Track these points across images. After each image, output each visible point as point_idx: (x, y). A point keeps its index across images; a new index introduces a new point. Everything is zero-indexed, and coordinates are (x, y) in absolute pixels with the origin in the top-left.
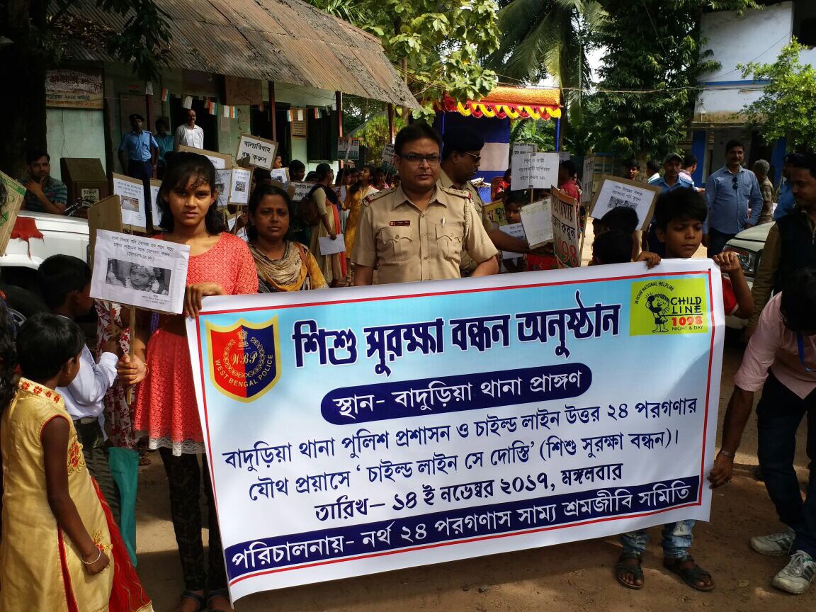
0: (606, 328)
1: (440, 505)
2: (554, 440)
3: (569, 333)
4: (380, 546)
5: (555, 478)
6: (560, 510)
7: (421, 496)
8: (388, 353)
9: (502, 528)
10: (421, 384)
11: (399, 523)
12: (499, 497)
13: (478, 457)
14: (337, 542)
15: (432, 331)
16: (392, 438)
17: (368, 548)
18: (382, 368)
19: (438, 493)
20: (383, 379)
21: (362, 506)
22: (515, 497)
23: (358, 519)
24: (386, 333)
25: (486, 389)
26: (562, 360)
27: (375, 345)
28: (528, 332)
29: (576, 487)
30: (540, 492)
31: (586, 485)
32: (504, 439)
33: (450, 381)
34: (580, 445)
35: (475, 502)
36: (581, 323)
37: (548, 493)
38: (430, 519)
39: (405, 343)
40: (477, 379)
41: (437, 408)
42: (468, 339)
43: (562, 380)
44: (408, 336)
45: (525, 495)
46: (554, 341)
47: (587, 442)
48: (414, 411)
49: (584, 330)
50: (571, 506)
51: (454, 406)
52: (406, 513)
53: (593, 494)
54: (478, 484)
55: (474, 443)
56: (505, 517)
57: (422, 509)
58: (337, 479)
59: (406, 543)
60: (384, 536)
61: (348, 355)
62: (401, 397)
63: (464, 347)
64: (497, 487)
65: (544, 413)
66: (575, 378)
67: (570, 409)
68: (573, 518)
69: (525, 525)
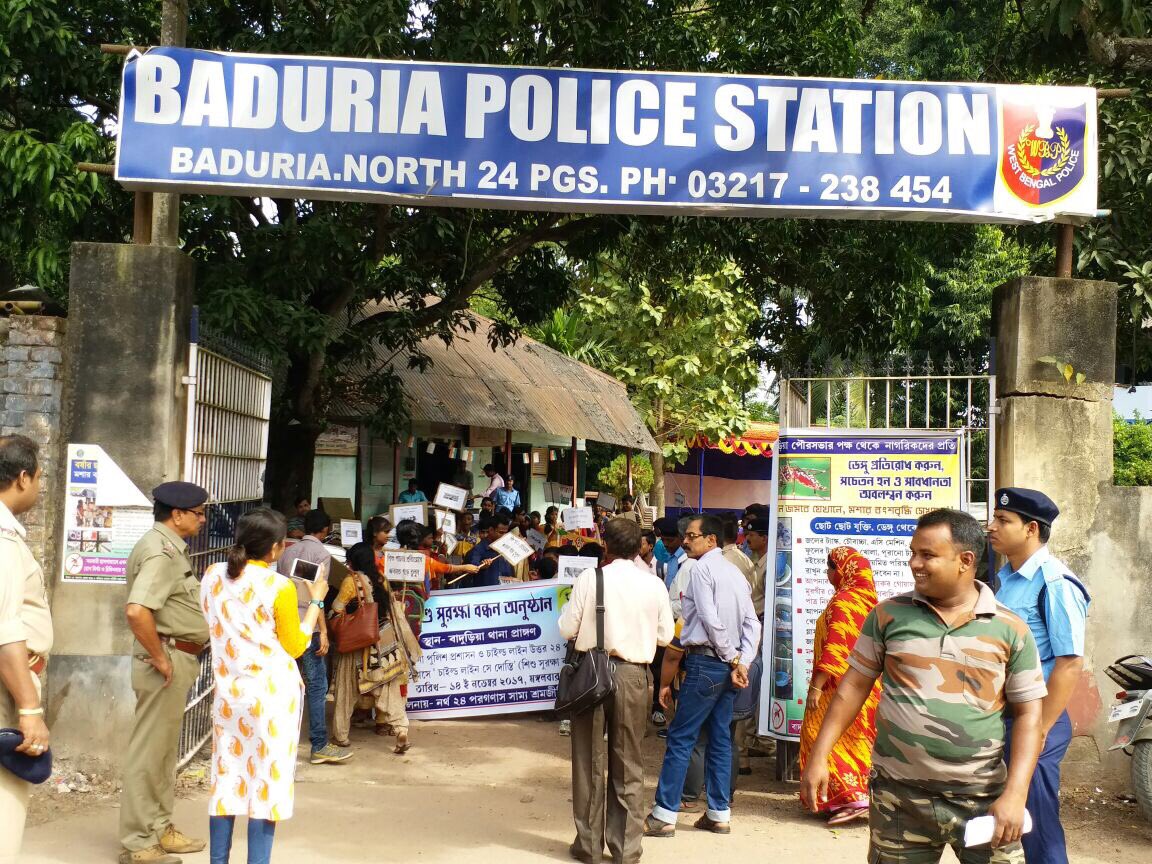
0: (546, 607)
1: (471, 689)
2: (525, 661)
3: (528, 610)
4: (445, 706)
5: (526, 679)
6: (530, 695)
7: (462, 684)
8: (446, 618)
9: (502, 702)
10: (462, 632)
11: (452, 697)
12: (499, 687)
13: (489, 667)
14: (426, 703)
15: (465, 609)
16: (449, 657)
17: (439, 707)
18: (444, 625)
19: (470, 683)
20: (444, 630)
21: (436, 687)
22: (507, 687)
23: (434, 693)
24: (445, 610)
25: (491, 635)
26: (526, 622)
27: (441, 615)
28: (509, 609)
29: (536, 684)
30: (519, 685)
31: (542, 683)
32: (500, 659)
33: (474, 631)
34: (538, 663)
35: (488, 689)
36: (534, 606)
37: (523, 686)
38: (467, 696)
39: (454, 614)
40: (487, 631)
41: (469, 643)
42: (482, 613)
43: (526, 632)
44: (455, 611)
45: (512, 687)
46: (521, 614)
47: (541, 662)
48: (458, 644)
49: (535, 609)
50: (535, 693)
51: (476, 643)
52: (456, 692)
53: (545, 688)
54: (490, 681)
55: (486, 660)
56: (503, 696)
57: (463, 690)
58: (425, 674)
59: (457, 706)
60: (446, 702)
61: (429, 619)
62: (452, 638)
63: (479, 615)
64: (498, 682)
65: (519, 648)
66: (532, 631)
67: (532, 646)
68: (537, 699)
69: (512, 701)
